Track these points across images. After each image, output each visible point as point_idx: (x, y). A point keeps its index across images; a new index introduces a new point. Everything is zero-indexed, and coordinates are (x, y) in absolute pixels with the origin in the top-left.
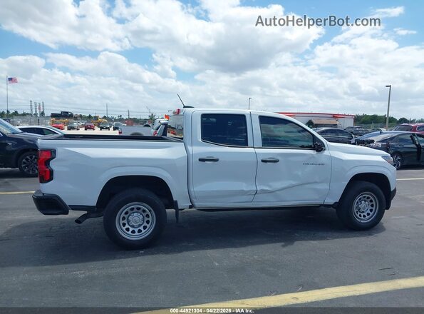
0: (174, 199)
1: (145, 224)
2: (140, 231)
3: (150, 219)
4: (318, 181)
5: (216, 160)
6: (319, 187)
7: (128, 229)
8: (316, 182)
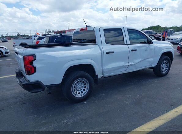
0: (97, 74)
1: (84, 88)
2: (82, 92)
3: (86, 86)
4: (150, 57)
5: (113, 52)
6: (149, 60)
7: (76, 93)
8: (149, 58)
